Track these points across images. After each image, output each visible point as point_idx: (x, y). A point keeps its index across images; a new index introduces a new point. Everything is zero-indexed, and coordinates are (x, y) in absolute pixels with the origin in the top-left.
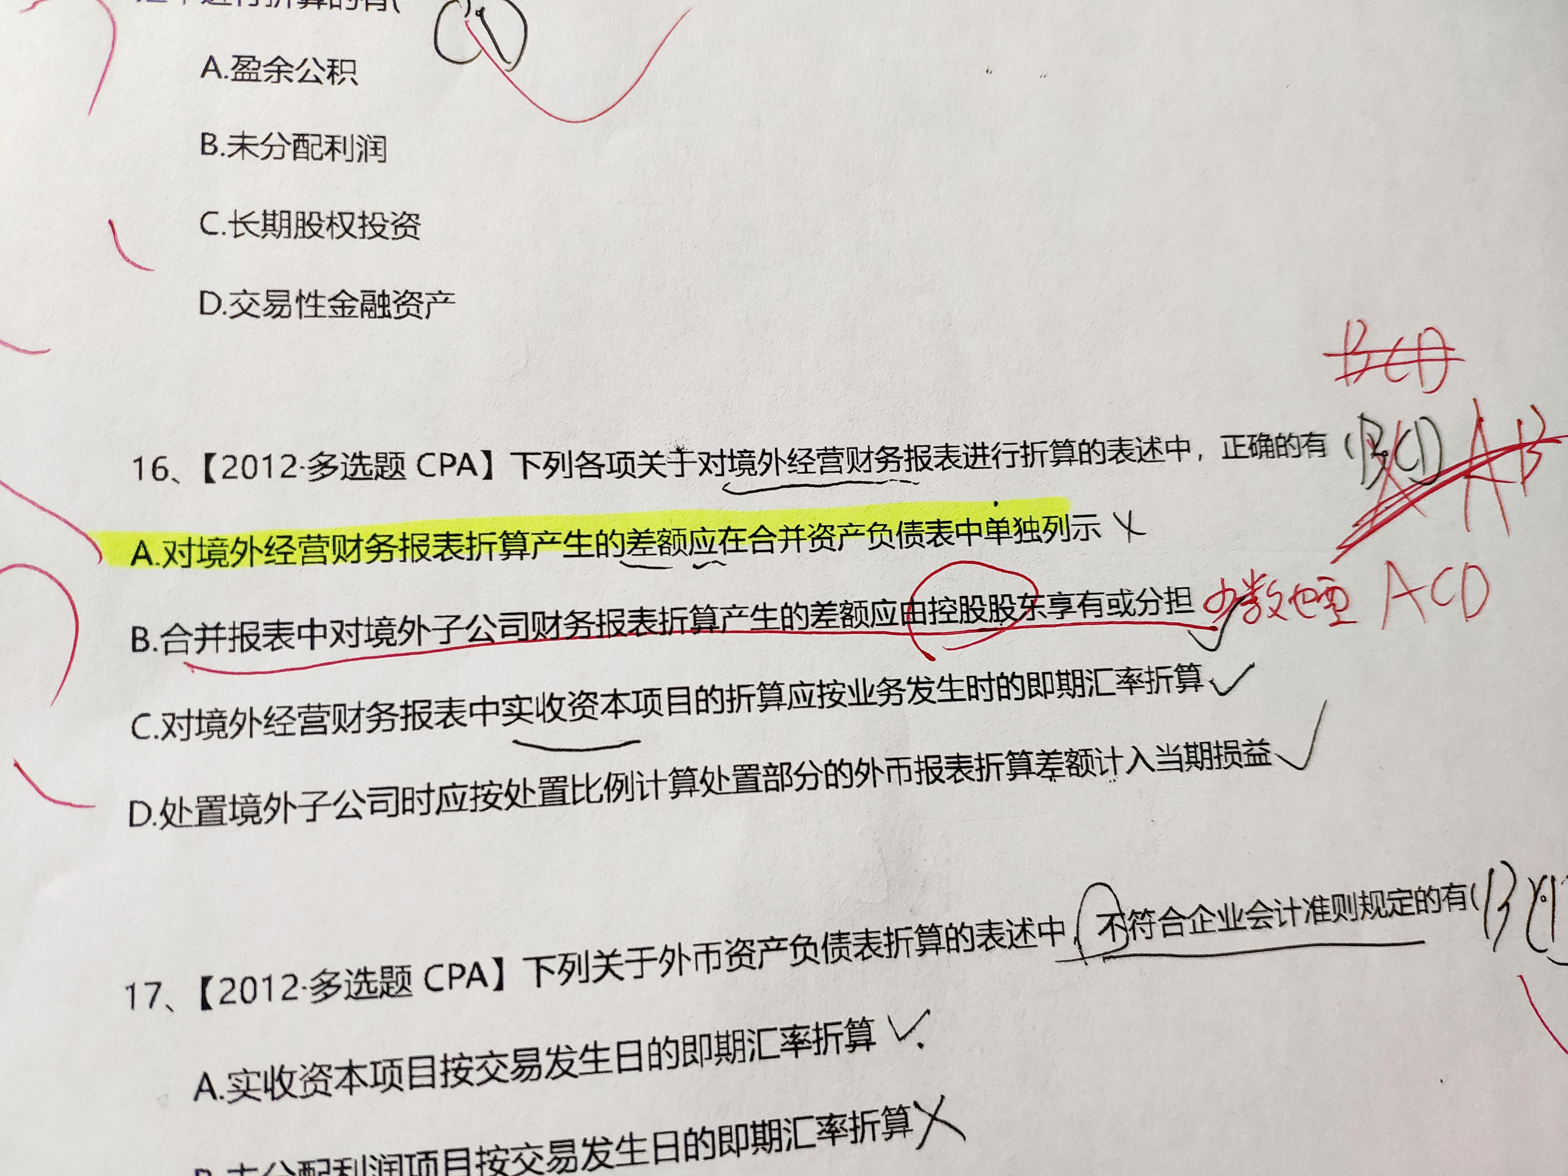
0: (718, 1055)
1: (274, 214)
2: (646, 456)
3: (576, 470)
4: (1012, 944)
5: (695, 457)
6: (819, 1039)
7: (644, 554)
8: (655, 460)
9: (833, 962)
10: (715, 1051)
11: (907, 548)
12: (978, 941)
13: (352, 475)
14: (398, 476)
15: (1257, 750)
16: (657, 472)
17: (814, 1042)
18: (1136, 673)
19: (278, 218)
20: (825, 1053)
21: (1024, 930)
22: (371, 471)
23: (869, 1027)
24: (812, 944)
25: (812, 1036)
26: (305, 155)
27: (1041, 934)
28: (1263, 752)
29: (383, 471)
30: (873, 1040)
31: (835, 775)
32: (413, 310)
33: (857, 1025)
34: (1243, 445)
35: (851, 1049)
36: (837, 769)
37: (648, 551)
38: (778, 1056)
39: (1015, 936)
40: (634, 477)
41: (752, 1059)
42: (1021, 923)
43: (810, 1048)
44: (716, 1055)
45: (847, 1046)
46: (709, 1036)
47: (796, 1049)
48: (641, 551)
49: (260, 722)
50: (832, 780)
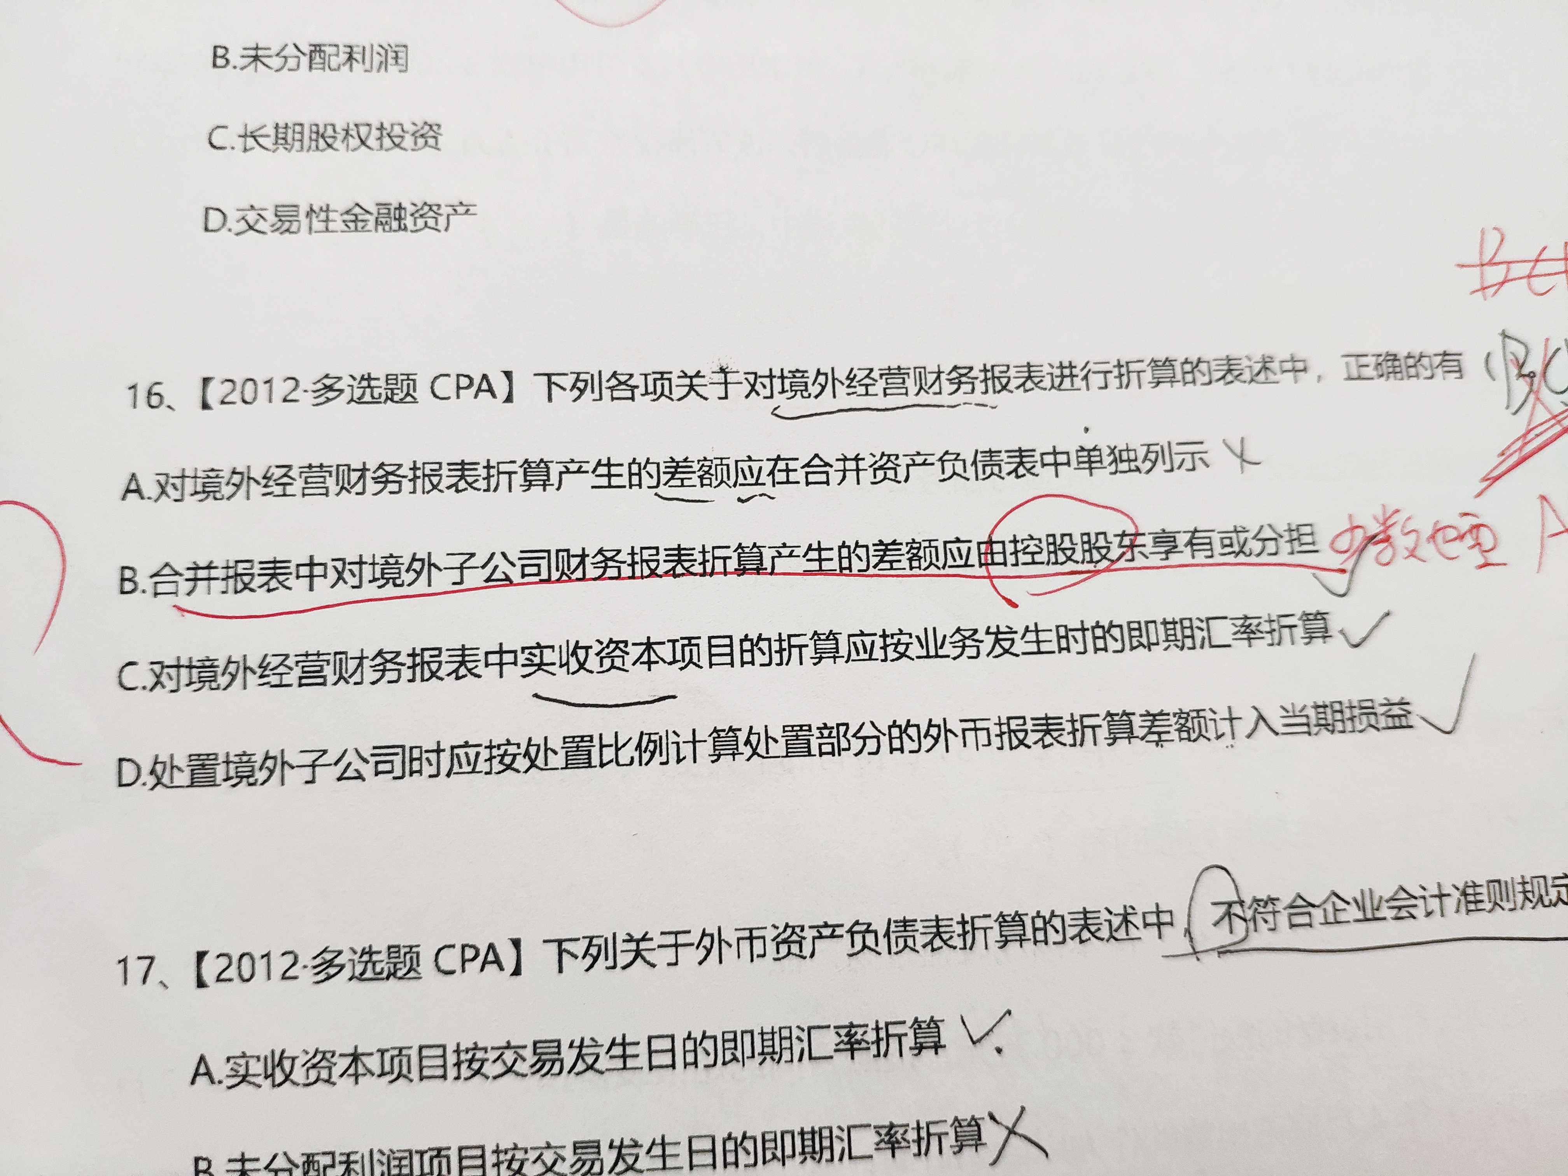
0: (763, 1053)
1: (286, 127)
2: (686, 376)
3: (606, 393)
4: (1112, 937)
5: (741, 377)
6: (878, 1040)
7: (682, 485)
8: (696, 381)
9: (896, 953)
10: (758, 1049)
11: (984, 479)
12: (1071, 932)
13: (359, 399)
14: (409, 399)
15: (1396, 710)
16: (698, 394)
17: (873, 1043)
18: (1255, 622)
19: (290, 132)
20: (886, 1055)
21: (1126, 921)
22: (380, 394)
23: (938, 1027)
24: (871, 932)
25: (871, 1036)
26: (321, 66)
27: (1146, 925)
28: (1403, 713)
29: (393, 394)
30: (942, 1043)
31: (901, 738)
32: (431, 222)
33: (924, 1025)
34: (1367, 366)
35: (916, 1051)
36: (903, 731)
37: (686, 482)
38: (831, 1057)
39: (1114, 927)
40: (672, 399)
41: (800, 1059)
42: (1122, 912)
43: (868, 1049)
44: (759, 1054)
45: (911, 1048)
46: (752, 1032)
47: (852, 1051)
48: (679, 483)
49: (254, 673)
50: (896, 744)
